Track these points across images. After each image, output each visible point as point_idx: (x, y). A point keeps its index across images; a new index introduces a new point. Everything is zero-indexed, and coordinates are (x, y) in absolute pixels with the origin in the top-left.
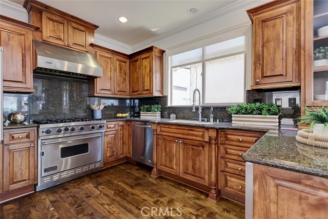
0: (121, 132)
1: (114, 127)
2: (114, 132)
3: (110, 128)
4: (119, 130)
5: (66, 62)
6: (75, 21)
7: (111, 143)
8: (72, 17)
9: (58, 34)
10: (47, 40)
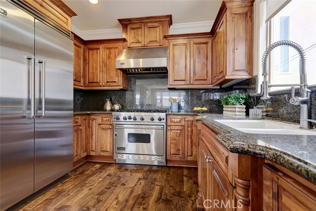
0: (190, 129)
1: (180, 122)
2: (180, 128)
3: (174, 122)
4: (186, 126)
5: (141, 59)
6: (150, 20)
7: (175, 139)
8: (148, 18)
9: (137, 38)
10: (130, 46)
